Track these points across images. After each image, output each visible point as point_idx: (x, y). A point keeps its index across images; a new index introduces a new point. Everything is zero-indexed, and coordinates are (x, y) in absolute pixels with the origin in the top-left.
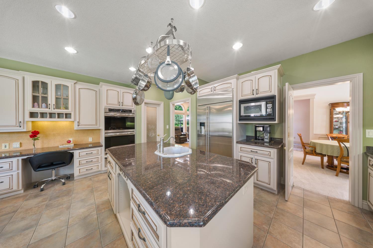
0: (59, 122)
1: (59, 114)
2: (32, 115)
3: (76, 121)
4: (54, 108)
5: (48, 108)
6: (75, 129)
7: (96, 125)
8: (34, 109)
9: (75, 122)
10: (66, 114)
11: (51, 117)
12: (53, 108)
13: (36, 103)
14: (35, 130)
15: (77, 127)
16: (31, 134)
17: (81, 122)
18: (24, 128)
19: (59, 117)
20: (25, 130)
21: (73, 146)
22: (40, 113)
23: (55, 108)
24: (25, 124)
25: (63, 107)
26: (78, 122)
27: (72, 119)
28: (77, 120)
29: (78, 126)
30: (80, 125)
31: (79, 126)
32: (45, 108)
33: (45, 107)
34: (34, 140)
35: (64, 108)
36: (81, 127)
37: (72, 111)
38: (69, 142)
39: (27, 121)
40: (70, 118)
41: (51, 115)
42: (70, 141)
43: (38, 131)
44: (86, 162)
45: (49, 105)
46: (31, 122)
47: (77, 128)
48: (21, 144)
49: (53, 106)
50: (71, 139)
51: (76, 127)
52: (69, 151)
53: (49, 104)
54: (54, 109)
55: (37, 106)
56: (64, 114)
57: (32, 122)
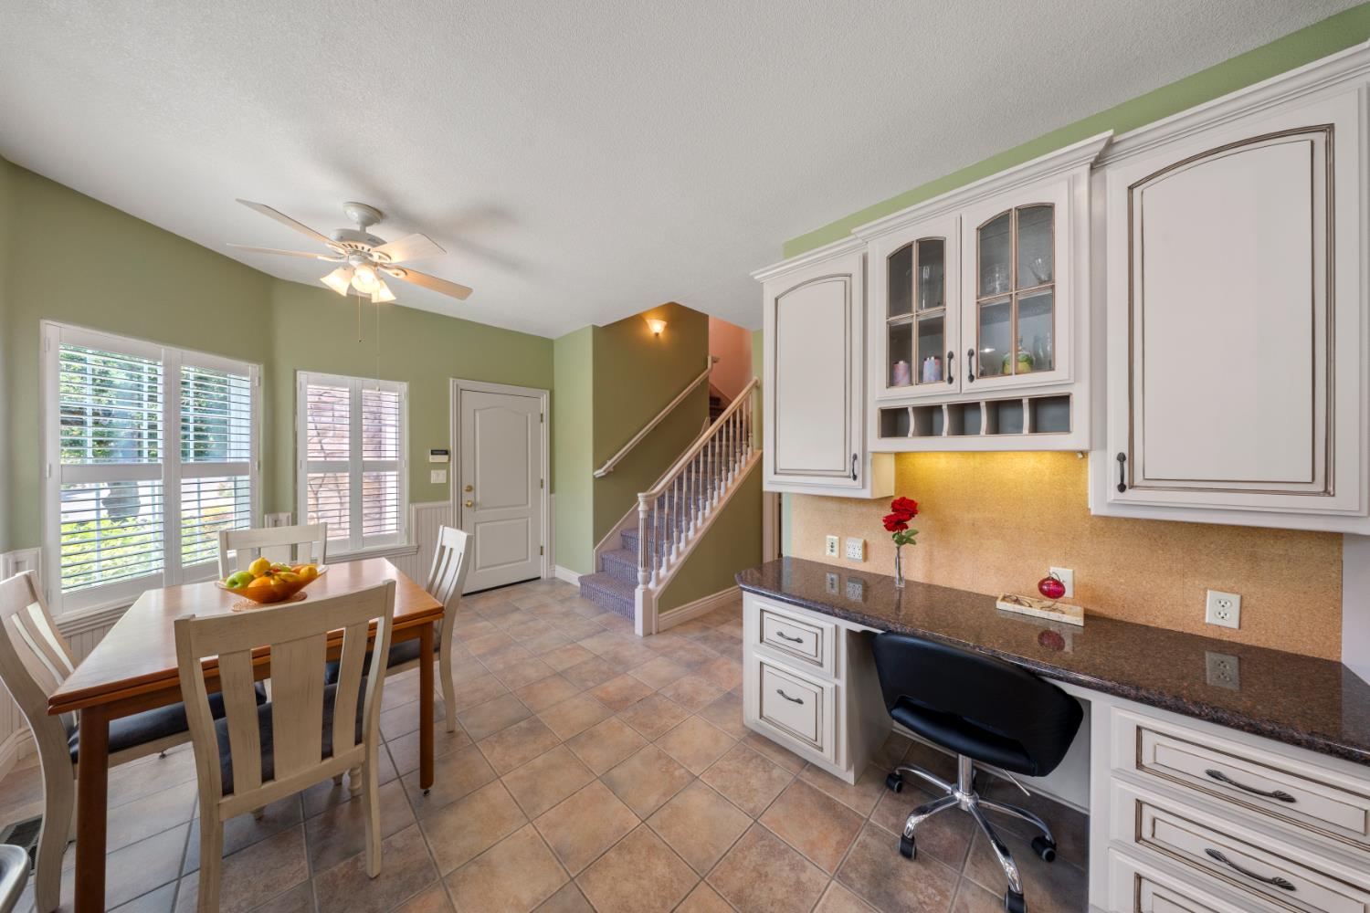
0: (1000, 457)
1: (997, 407)
2: (893, 422)
3: (1104, 446)
4: (971, 371)
5: (946, 376)
6: (1095, 508)
7: (1319, 487)
8: (895, 391)
9: (1091, 456)
10: (1037, 403)
11: (960, 429)
12: (968, 374)
13: (901, 363)
14: (902, 496)
15: (1113, 493)
16: (889, 512)
17: (1151, 462)
18: (864, 486)
19: (995, 429)
20: (866, 494)
21: (1080, 632)
22: (918, 410)
23: (974, 373)
24: (869, 467)
25: (1017, 361)
26: (1121, 458)
27: (1076, 437)
28: (1118, 443)
29: (1122, 488)
30: (1138, 480)
31: (1132, 487)
32: (936, 381)
33: (932, 378)
34: (897, 542)
35: (1022, 366)
36: (1146, 503)
37: (1077, 379)
38: (1053, 590)
39: (874, 453)
40: (1064, 426)
41: (962, 416)
42: (1058, 583)
43: (912, 502)
44: (1211, 853)
45: (947, 359)
46: (893, 456)
47: (1111, 505)
48: (865, 545)
49: (966, 358)
50: (1064, 574)
51: (1100, 495)
52: (1052, 677)
53: (951, 356)
54: (971, 378)
55: (906, 379)
56: (1025, 402)
57: (898, 455)
